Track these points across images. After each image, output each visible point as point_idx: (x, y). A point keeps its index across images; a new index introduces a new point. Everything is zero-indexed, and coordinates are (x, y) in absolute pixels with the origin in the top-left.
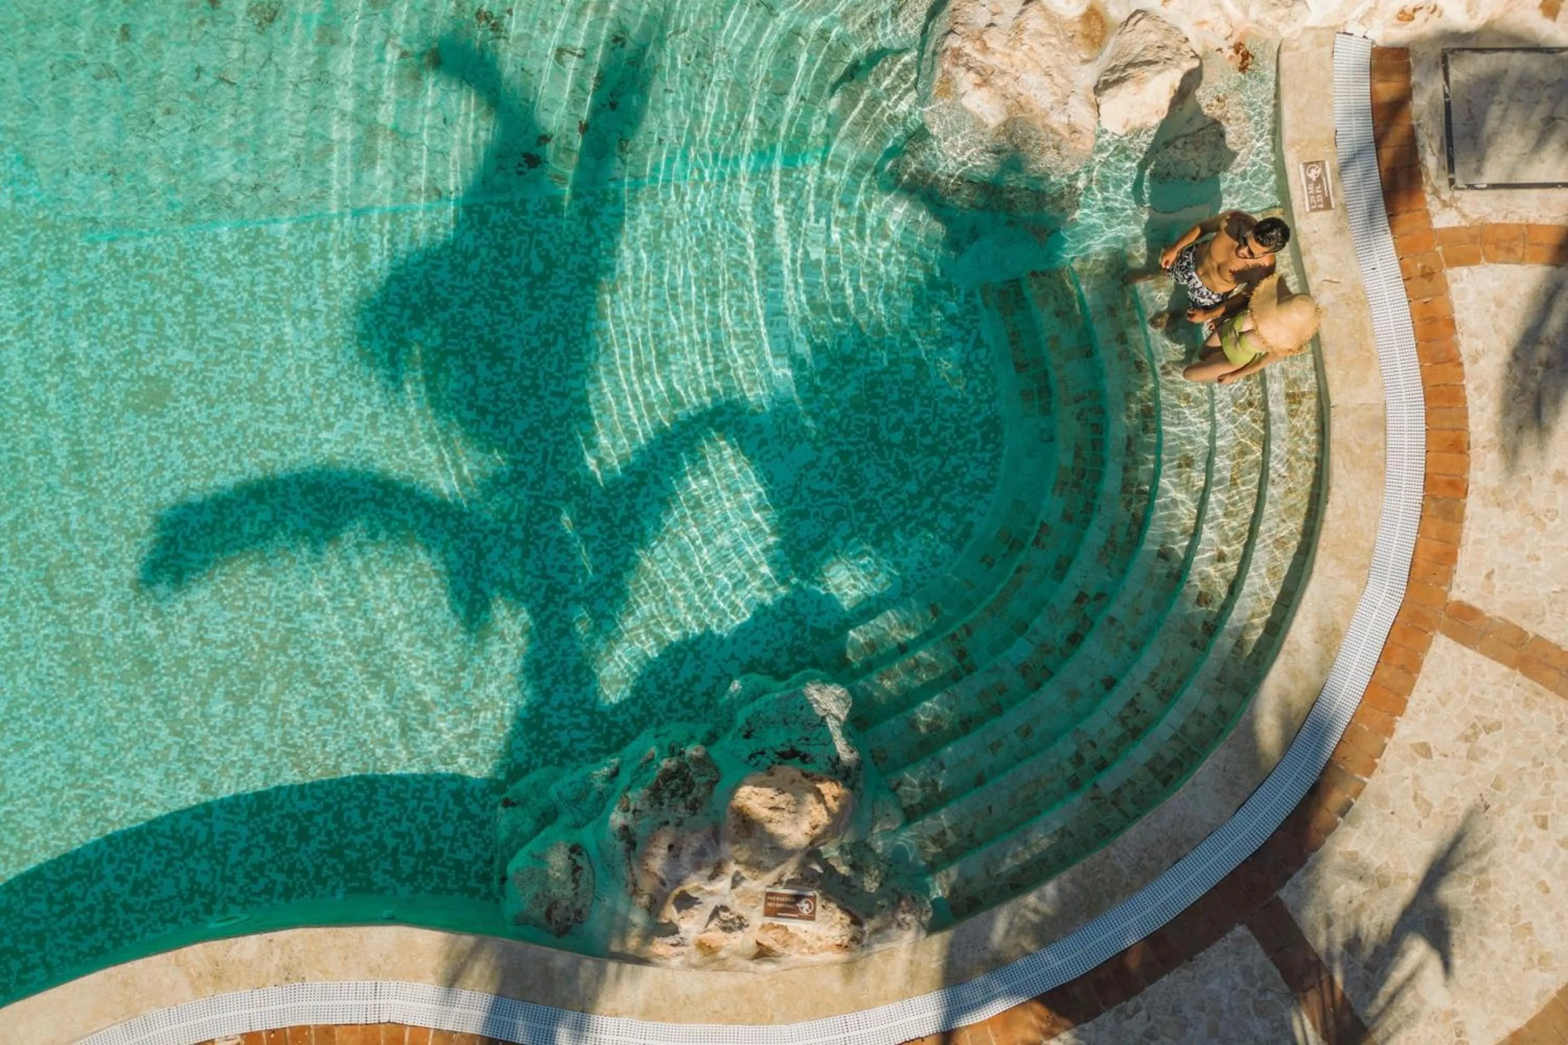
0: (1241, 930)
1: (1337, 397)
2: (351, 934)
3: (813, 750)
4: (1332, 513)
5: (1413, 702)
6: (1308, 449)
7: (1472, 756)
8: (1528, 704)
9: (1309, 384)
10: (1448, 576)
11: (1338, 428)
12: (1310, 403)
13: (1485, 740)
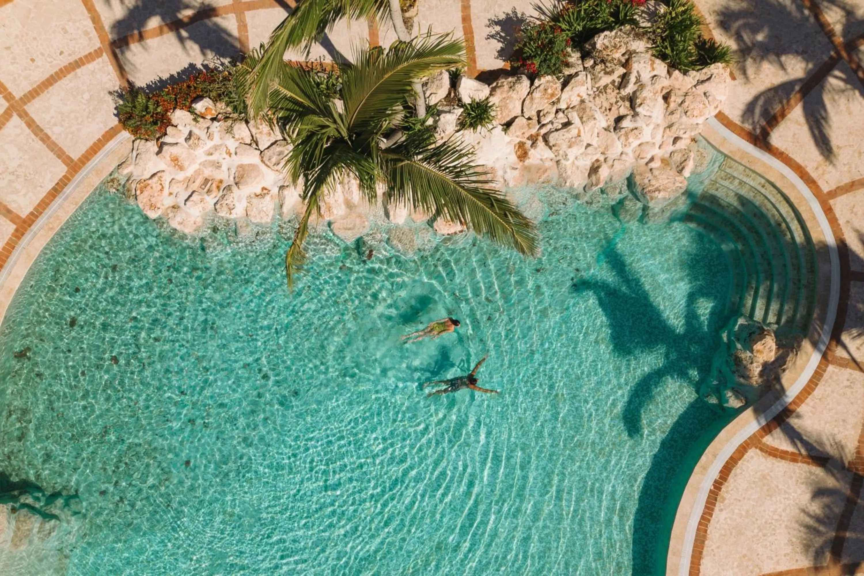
0: (852, 282)
1: (772, 180)
2: (717, 439)
3: (753, 329)
4: (792, 199)
5: (837, 216)
6: (775, 192)
7: (856, 214)
8: (855, 197)
9: (763, 181)
10: (821, 190)
11: (778, 185)
12: (767, 185)
13: (855, 210)
